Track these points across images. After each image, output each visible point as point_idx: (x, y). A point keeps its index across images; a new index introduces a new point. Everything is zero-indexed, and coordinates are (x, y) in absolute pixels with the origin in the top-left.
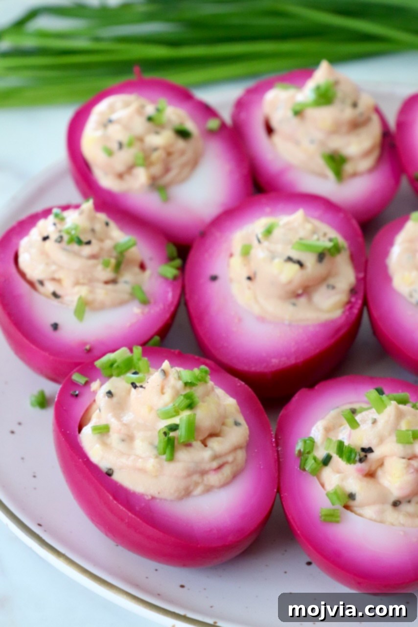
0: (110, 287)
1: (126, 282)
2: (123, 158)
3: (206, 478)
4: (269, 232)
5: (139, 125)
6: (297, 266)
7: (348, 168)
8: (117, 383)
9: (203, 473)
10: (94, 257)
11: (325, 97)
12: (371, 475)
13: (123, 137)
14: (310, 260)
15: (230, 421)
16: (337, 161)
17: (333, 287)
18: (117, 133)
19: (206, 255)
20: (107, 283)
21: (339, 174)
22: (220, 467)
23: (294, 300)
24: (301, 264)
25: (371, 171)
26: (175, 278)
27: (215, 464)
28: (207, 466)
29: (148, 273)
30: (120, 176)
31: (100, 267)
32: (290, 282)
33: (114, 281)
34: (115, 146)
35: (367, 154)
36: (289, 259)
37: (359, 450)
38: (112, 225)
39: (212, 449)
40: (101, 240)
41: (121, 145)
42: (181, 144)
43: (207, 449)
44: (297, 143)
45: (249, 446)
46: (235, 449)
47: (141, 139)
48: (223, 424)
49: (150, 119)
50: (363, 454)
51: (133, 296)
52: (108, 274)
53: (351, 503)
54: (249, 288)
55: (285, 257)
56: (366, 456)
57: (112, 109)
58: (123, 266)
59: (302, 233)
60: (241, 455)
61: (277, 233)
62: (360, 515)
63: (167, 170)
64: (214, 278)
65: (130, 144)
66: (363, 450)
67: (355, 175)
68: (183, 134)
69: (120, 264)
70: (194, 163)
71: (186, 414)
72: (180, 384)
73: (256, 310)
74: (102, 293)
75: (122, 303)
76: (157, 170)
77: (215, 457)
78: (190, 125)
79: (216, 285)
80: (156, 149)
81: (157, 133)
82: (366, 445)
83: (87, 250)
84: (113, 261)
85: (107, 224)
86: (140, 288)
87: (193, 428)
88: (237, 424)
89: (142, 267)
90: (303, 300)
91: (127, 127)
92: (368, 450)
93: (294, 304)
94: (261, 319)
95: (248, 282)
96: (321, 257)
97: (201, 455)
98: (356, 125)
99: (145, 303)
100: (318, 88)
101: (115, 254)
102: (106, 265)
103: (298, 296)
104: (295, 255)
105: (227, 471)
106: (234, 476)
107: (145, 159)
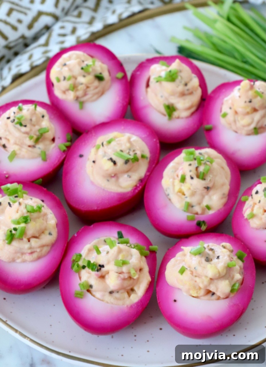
0: (30, 149)
1: (39, 148)
2: (65, 85)
3: (23, 256)
4: (109, 142)
5: (77, 70)
6: (112, 164)
7: (176, 114)
8: (6, 200)
9: (23, 254)
10: (27, 133)
11: (172, 78)
12: (103, 277)
13: (67, 74)
14: (120, 162)
15: (47, 232)
16: (171, 109)
17: (130, 177)
18: (66, 72)
19: (83, 144)
20: (29, 146)
21: (170, 115)
22: (32, 253)
23: (109, 178)
24: (115, 163)
25: (187, 117)
26: (64, 151)
27: (29, 251)
28: (25, 251)
29: (53, 145)
30: (64, 92)
31: (28, 139)
32: (107, 170)
33: (34, 147)
34: (62, 78)
35: (189, 108)
36: (111, 159)
37: (98, 265)
38: (47, 117)
39: (31, 245)
40: (34, 125)
41: (65, 78)
42: (96, 83)
43: (29, 243)
44: (156, 95)
45: (53, 245)
46: (43, 246)
47: (75, 78)
48: (43, 232)
49: (82, 69)
50: (99, 268)
51: (40, 155)
52: (31, 143)
53: (90, 289)
54: (92, 167)
55: (109, 158)
56: (100, 269)
57: (70, 58)
58: (40, 140)
59: (123, 148)
60: (46, 249)
61: (113, 143)
62: (94, 296)
63: (85, 94)
64: (81, 156)
65: (69, 79)
66: (100, 266)
67: (178, 118)
68: (99, 78)
70: (102, 93)
71: (23, 225)
72: (25, 211)
73: (92, 178)
74: (24, 151)
75: (33, 158)
76: (80, 93)
77: (30, 248)
78: (106, 75)
79: (80, 160)
80: (82, 84)
81: (84, 76)
82: (101, 263)
83: (23, 129)
84: (35, 137)
85: (43, 117)
86: (45, 153)
87: (24, 232)
88: (50, 234)
89: (53, 140)
90: (113, 179)
91: (70, 70)
92: (102, 266)
93: (108, 181)
94: (92, 183)
95: (92, 164)
96: (127, 162)
97: (25, 246)
98: (183, 94)
99: (45, 160)
100: (170, 71)
101: (38, 133)
102: (31, 138)
103: (112, 177)
104: (114, 158)
105: (35, 255)
106: (39, 258)
107: (74, 87)
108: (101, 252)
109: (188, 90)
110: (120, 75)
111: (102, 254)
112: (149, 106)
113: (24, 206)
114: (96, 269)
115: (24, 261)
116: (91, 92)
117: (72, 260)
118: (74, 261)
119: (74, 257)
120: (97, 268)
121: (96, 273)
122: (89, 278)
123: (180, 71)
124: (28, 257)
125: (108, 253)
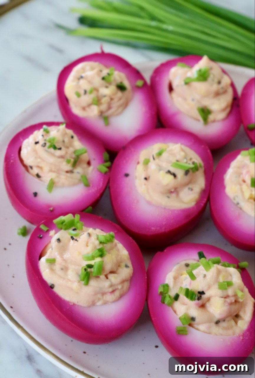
0: (68, 175)
1: (78, 173)
2: (86, 99)
3: (105, 297)
4: (160, 154)
5: (97, 81)
6: (172, 177)
7: (211, 117)
8: (63, 234)
9: (103, 294)
10: (62, 157)
11: (203, 76)
12: (203, 306)
13: (88, 87)
14: (180, 174)
15: (123, 265)
16: (205, 112)
17: (192, 190)
18: (84, 85)
19: (124, 161)
20: (67, 172)
21: (205, 120)
22: (113, 292)
23: (169, 195)
24: (175, 175)
25: (224, 120)
26: (106, 173)
27: (111, 290)
28: (106, 291)
29: (91, 168)
30: (84, 109)
31: (65, 163)
32: (167, 185)
33: (71, 172)
34: (82, 92)
35: (224, 110)
36: (169, 172)
38: (76, 137)
39: (110, 281)
40: (67, 147)
41: (85, 92)
42: (120, 94)
43: (108, 280)
44: (185, 99)
45: (132, 279)
46: (123, 282)
47: (96, 90)
48: (119, 266)
49: (103, 79)
51: (80, 181)
52: (68, 167)
53: (192, 322)
54: (145, 185)
55: (167, 170)
57: (83, 70)
58: (77, 163)
59: (178, 157)
60: (126, 285)
61: (164, 155)
63: (109, 108)
64: (127, 175)
65: (91, 92)
67: (214, 121)
68: (121, 88)
69: (76, 162)
70: (125, 105)
71: (98, 260)
72: (97, 242)
73: (148, 198)
74: (63, 178)
75: (74, 185)
76: (104, 107)
77: (111, 286)
78: (126, 83)
79: (127, 180)
80: (105, 96)
81: (107, 87)
82: (200, 290)
83: (58, 153)
84: (72, 160)
85: (72, 137)
86: (86, 177)
87: (101, 268)
88: (127, 266)
89: (89, 163)
90: (174, 195)
91: (90, 82)
93: (168, 197)
94: (149, 203)
95: (145, 181)
96: (187, 172)
97: (104, 284)
98: (217, 94)
99: (87, 185)
100: (200, 71)
101: (74, 156)
102: (68, 162)
103: (172, 192)
104: (172, 170)
105: (117, 294)
106: (121, 296)
107: (98, 101)
108: (196, 276)
109: (222, 88)
110: (140, 83)
111: (197, 279)
112: (178, 112)
113: (96, 237)
114: (196, 298)
115: (105, 303)
116: (116, 104)
117: (159, 293)
118: (161, 293)
119: (160, 289)
120: (198, 296)
121: (197, 301)
122: (188, 309)
123: (211, 69)
124: (109, 298)
125: (205, 276)
